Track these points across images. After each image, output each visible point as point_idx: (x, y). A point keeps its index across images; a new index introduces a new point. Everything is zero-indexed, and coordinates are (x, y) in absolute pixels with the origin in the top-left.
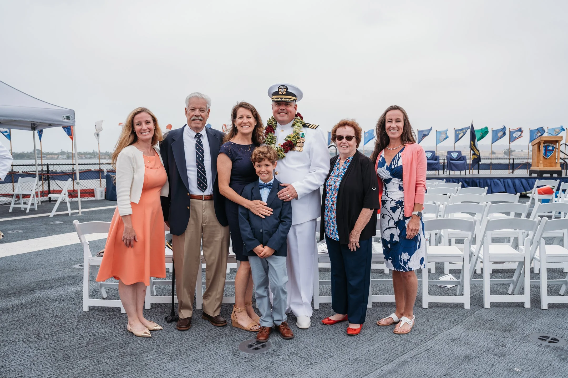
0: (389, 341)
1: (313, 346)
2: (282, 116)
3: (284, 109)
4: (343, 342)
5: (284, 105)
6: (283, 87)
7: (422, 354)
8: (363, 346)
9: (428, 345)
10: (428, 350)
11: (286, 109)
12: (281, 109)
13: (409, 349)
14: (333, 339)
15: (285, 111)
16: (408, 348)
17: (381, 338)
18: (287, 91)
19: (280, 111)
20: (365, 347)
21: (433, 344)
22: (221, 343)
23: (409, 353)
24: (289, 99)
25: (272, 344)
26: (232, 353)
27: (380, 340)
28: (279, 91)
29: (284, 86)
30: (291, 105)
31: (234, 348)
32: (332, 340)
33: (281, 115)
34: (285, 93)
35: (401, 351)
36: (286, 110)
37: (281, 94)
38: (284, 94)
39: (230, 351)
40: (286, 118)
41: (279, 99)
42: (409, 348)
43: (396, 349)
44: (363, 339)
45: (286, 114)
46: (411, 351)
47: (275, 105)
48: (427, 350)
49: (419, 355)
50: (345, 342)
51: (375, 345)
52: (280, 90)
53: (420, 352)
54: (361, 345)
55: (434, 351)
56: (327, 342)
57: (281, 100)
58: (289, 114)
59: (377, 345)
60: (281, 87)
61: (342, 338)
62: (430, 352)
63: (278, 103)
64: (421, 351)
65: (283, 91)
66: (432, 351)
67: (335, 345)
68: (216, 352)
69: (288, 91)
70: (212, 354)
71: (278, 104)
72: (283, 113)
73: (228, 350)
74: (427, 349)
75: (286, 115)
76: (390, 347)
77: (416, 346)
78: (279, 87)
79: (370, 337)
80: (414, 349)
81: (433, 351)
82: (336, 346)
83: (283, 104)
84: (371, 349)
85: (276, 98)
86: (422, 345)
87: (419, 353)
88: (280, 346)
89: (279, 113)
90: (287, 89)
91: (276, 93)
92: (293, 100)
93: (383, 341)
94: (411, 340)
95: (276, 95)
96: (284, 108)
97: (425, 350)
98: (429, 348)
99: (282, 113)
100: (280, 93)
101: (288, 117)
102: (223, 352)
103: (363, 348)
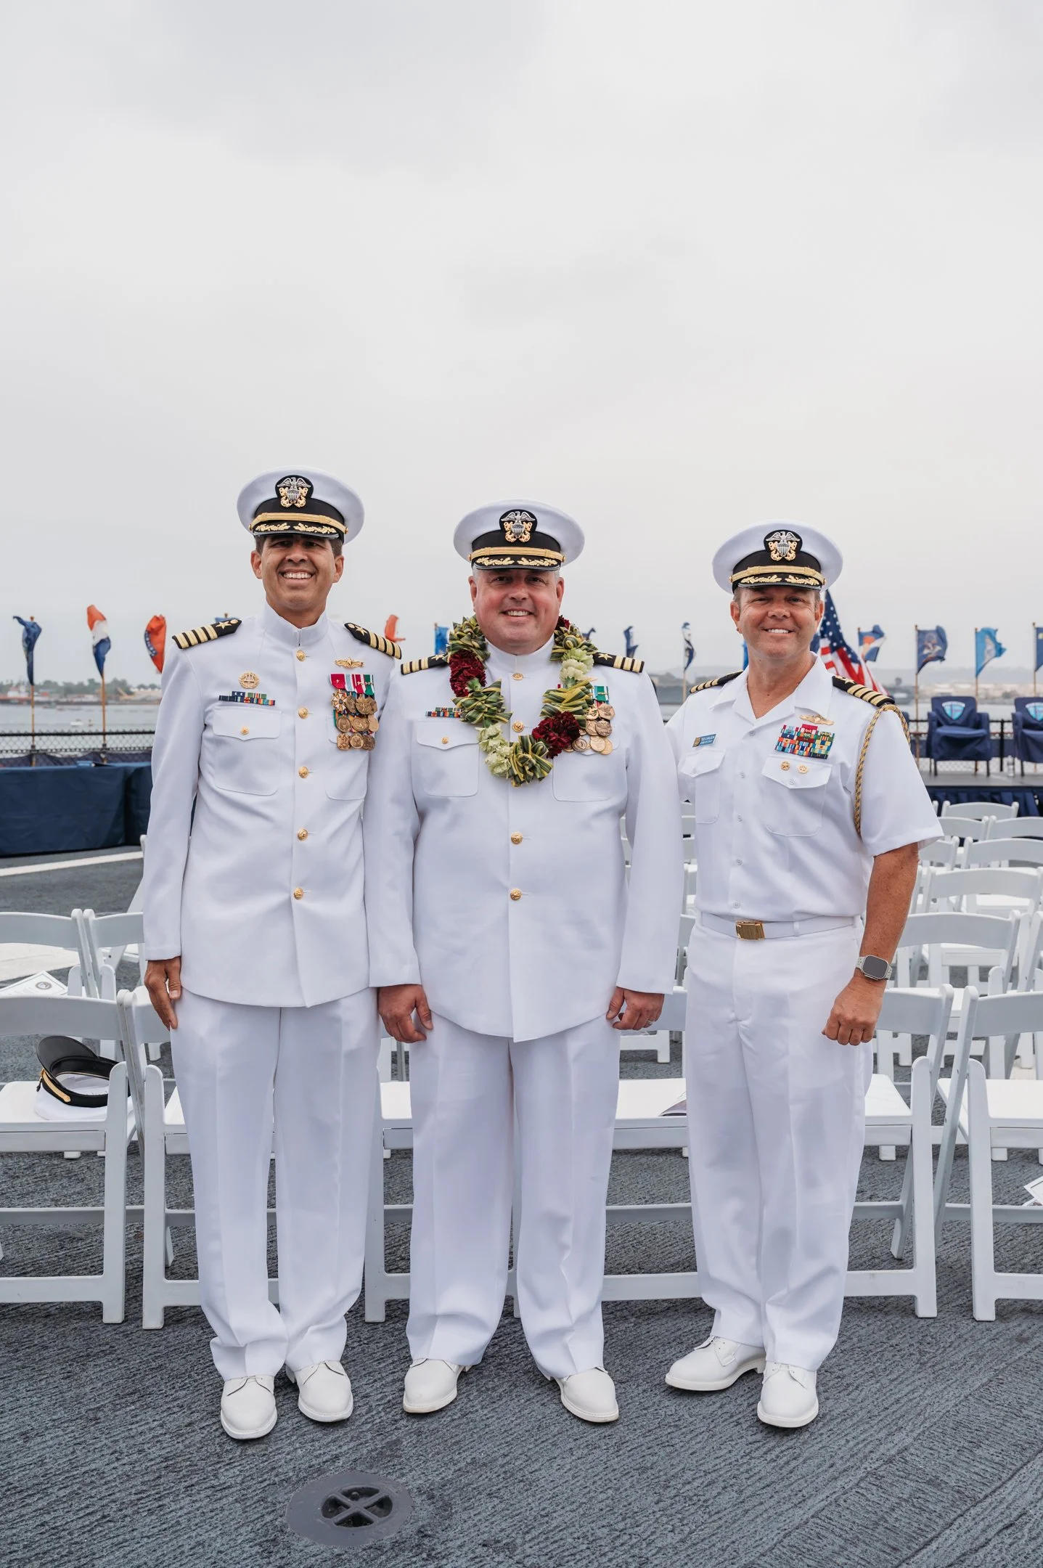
0: (862, 1479)
1: (574, 1507)
2: (517, 624)
3: (524, 599)
4: (688, 1487)
5: (523, 584)
6: (518, 517)
7: (991, 1544)
8: (763, 1507)
9: (1010, 1499)
10: (1011, 1525)
11: (531, 597)
12: (513, 598)
13: (941, 1522)
14: (650, 1472)
15: (528, 605)
16: (934, 1516)
17: (832, 1466)
18: (533, 531)
19: (508, 604)
20: (771, 1512)
21: (1029, 1496)
22: (219, 1495)
23: (940, 1540)
24: (542, 558)
25: (418, 1500)
26: (260, 1545)
27: (828, 1475)
28: (503, 530)
29: (521, 511)
30: (547, 584)
31: (268, 1518)
32: (645, 1476)
33: (514, 619)
34: (526, 538)
35: (909, 1531)
36: (529, 601)
37: (513, 540)
38: (523, 540)
39: (252, 1535)
40: (530, 629)
41: (507, 562)
42: (940, 1516)
43: (891, 1520)
44: (763, 1473)
45: (530, 613)
46: (948, 1531)
47: (489, 582)
48: (1007, 1527)
49: (981, 1554)
50: (696, 1484)
51: (810, 1502)
52: (508, 526)
53: (982, 1540)
54: (756, 1501)
55: (1034, 1534)
56: (628, 1485)
57: (516, 563)
58: (543, 615)
59: (815, 1504)
60: (511, 516)
61: (682, 1466)
62: (1019, 1535)
63: (503, 577)
64: (984, 1531)
65: (517, 530)
66: (1026, 1530)
67: (657, 1503)
68: (199, 1539)
69: (538, 529)
70: (182, 1553)
71: (501, 579)
72: (521, 613)
73: (242, 1530)
74: (1007, 1522)
75: (532, 622)
76: (868, 1512)
77: (964, 1508)
78: (503, 517)
79: (787, 1463)
80: (957, 1523)
81: (1030, 1530)
82: (661, 1505)
83: (518, 578)
84: (797, 1521)
85: (492, 557)
86: (989, 1500)
87: (978, 1543)
88: (447, 1506)
89: (505, 613)
90: (535, 524)
91: (496, 538)
92: (555, 563)
93: (839, 1483)
94: (945, 1479)
95: (492, 547)
96: (525, 595)
97: (1000, 1526)
98: (1015, 1514)
99: (518, 611)
100: (509, 537)
101: (536, 627)
102: (226, 1538)
103: (765, 1516)
